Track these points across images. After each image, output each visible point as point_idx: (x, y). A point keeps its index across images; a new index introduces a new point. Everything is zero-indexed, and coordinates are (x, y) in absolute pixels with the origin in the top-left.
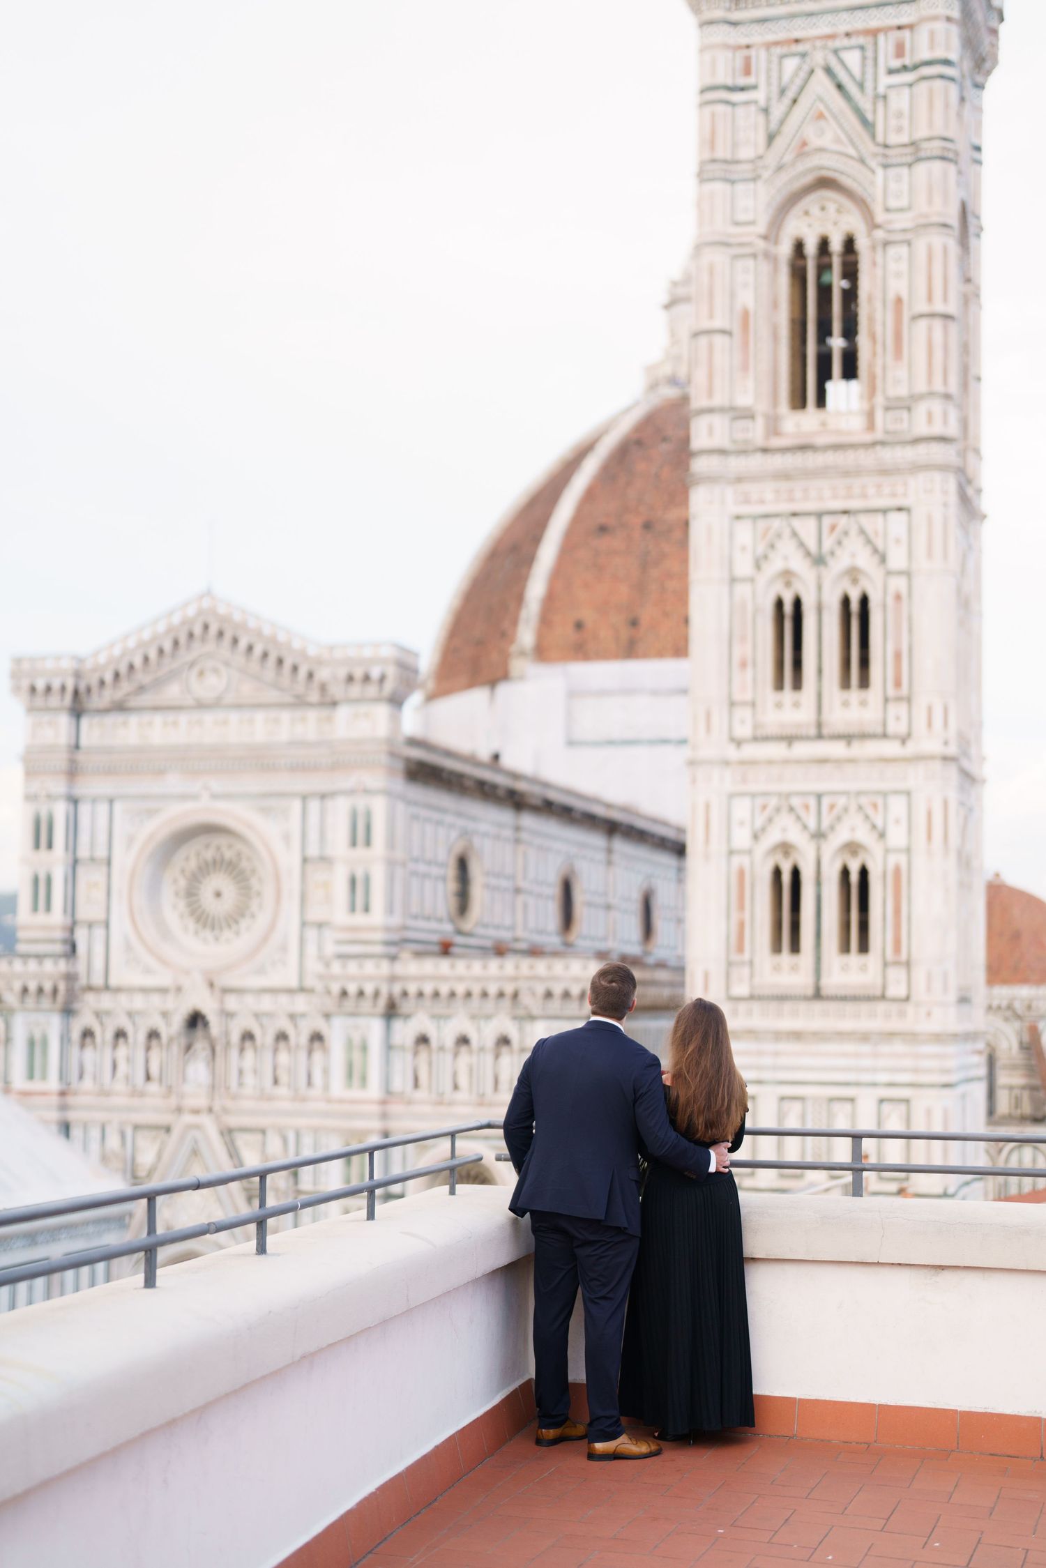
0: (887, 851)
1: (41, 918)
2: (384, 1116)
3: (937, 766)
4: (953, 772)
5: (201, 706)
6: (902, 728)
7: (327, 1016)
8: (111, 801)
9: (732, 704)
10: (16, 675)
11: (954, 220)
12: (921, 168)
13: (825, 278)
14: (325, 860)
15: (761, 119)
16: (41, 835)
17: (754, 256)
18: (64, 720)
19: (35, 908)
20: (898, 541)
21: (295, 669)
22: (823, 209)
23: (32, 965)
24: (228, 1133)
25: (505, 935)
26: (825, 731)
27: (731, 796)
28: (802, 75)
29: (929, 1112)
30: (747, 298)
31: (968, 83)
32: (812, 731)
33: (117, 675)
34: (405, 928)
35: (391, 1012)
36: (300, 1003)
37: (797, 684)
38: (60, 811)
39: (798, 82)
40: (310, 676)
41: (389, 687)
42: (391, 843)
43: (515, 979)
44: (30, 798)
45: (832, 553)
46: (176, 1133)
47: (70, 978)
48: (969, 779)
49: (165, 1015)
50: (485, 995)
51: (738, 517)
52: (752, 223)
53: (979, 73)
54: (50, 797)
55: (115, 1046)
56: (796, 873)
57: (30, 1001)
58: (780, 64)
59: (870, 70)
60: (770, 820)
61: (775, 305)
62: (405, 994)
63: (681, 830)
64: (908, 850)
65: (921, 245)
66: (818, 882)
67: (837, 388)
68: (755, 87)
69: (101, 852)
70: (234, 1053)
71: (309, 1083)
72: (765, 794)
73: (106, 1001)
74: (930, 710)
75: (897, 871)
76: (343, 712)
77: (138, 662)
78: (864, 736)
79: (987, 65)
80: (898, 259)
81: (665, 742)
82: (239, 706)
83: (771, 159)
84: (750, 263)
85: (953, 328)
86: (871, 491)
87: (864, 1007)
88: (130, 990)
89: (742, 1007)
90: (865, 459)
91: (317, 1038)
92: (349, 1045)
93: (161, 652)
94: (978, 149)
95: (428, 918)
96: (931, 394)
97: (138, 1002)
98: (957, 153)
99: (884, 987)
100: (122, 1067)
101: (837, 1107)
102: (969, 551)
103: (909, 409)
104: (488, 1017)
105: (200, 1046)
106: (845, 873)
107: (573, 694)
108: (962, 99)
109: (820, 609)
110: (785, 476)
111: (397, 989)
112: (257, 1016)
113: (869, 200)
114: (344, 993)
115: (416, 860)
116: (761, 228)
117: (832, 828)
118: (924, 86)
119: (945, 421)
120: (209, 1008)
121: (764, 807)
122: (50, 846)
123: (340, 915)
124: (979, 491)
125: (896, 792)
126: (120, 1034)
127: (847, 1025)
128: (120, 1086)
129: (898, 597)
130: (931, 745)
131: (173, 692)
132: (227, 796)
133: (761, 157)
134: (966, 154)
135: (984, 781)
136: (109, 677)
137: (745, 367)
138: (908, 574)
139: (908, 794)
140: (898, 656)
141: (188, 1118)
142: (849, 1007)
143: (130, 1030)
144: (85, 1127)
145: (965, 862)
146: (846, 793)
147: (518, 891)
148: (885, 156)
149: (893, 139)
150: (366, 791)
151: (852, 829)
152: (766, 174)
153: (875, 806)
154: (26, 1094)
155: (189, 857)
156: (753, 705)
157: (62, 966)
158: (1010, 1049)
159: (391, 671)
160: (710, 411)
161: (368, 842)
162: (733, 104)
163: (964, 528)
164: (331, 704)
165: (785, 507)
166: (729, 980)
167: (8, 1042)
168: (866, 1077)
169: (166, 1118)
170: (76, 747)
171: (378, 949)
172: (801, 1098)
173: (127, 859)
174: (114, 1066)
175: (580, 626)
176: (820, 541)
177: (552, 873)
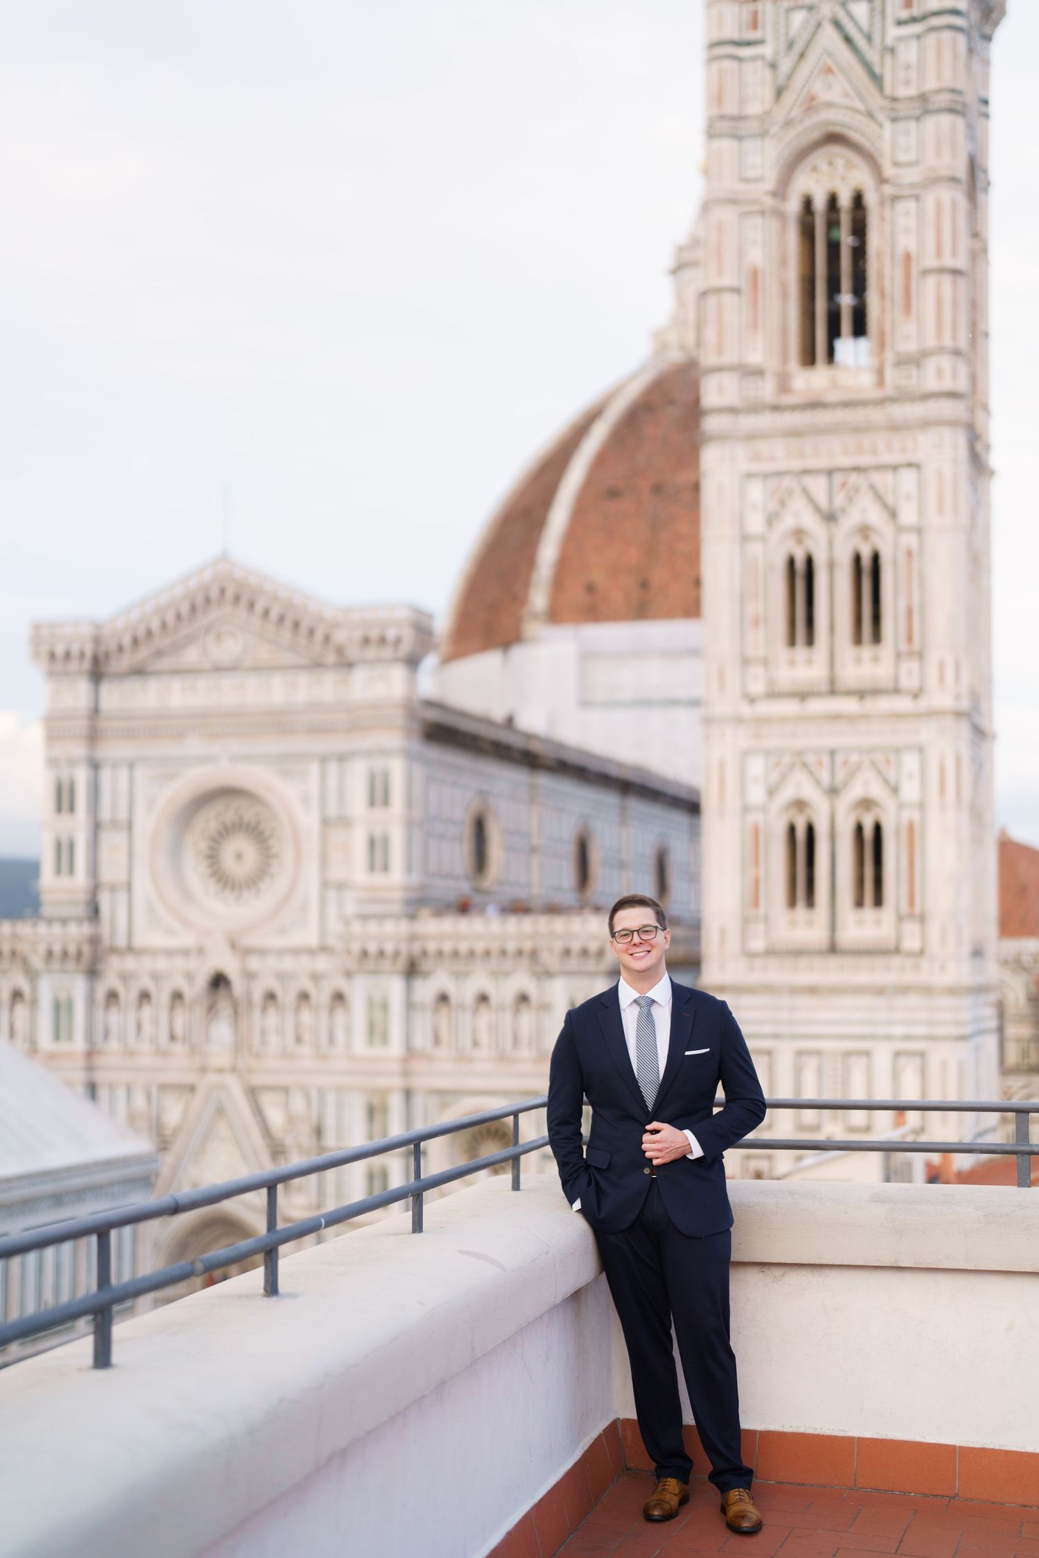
0: (901, 806)
1: (65, 881)
2: (406, 1074)
3: (949, 722)
4: (965, 728)
5: (219, 669)
6: (914, 684)
7: (348, 975)
8: (131, 766)
9: (745, 661)
10: (35, 640)
11: (961, 171)
12: (930, 123)
13: (834, 234)
14: (344, 822)
15: (768, 74)
16: (63, 799)
17: (762, 213)
18: (83, 687)
19: (58, 871)
20: (908, 496)
21: (311, 632)
22: (831, 163)
23: (57, 929)
24: (253, 1093)
25: (522, 894)
26: (840, 686)
27: (745, 754)
28: (810, 29)
29: (945, 1065)
30: (756, 256)
31: (975, 35)
32: (824, 687)
33: (135, 642)
34: (423, 887)
35: (412, 970)
36: (322, 963)
37: (810, 640)
38: (82, 777)
39: (806, 36)
40: (327, 639)
41: (406, 648)
42: (409, 802)
43: (533, 936)
44: (52, 762)
45: (843, 510)
46: (201, 1091)
47: (95, 941)
48: (980, 734)
49: (189, 976)
50: (503, 953)
51: (749, 476)
52: (759, 180)
53: (986, 23)
54: (72, 763)
55: (140, 1006)
56: (810, 831)
57: (56, 965)
58: (787, 18)
59: (878, 25)
60: (784, 778)
61: (783, 262)
62: (425, 953)
63: (695, 790)
64: (922, 806)
65: (930, 199)
66: (833, 838)
67: (846, 347)
68: (760, 42)
69: (123, 815)
70: (256, 1014)
71: (332, 1040)
72: (779, 750)
73: (130, 963)
74: (942, 666)
75: (911, 828)
76: (360, 676)
77: (155, 625)
78: (876, 692)
79: (995, 15)
80: (908, 213)
81: (676, 703)
82: (257, 669)
83: (780, 115)
84: (758, 221)
85: (962, 283)
86: (881, 447)
87: (879, 962)
88: (154, 952)
89: (758, 963)
90: (876, 415)
91: (339, 997)
92: (371, 1004)
93: (178, 617)
94: (985, 102)
95: (446, 877)
96: (941, 350)
97: (162, 964)
98: (964, 105)
99: (899, 939)
100: (147, 1028)
101: (853, 1061)
102: (979, 505)
103: (918, 364)
104: (507, 974)
105: (224, 1007)
106: (859, 829)
107: (587, 656)
108: (971, 51)
109: (831, 566)
110: (795, 433)
111: (416, 948)
112: (281, 977)
113: (876, 154)
114: (365, 954)
115: (435, 819)
116: (770, 184)
117: (846, 784)
118: (931, 39)
119: (955, 375)
120: (231, 967)
122: (72, 809)
123: (359, 873)
124: (988, 446)
125: (910, 747)
126: (145, 996)
127: (863, 978)
128: (145, 1046)
129: (909, 554)
130: (941, 698)
131: (191, 656)
132: (248, 759)
133: (768, 113)
134: (975, 107)
136: (127, 641)
137: (755, 325)
138: (919, 531)
139: (921, 750)
140: (910, 613)
141: (212, 1078)
142: (865, 962)
143: (152, 988)
144: (112, 1087)
145: (978, 815)
146: (859, 748)
147: (533, 850)
148: (893, 109)
149: (902, 92)
150: (384, 752)
151: (866, 785)
152: (774, 130)
153: (888, 762)
154: (52, 1057)
155: (209, 820)
157: (86, 929)
158: (1017, 1000)
159: (408, 634)
160: (720, 369)
161: (386, 802)
162: (740, 60)
163: (974, 485)
164: (347, 665)
165: (796, 464)
166: (744, 936)
167: (34, 1003)
168: (882, 1030)
169: (190, 1078)
170: (95, 711)
171: (397, 908)
172: (818, 1053)
173: (147, 822)
174: (139, 1027)
175: (591, 589)
176: (831, 498)
177: (566, 832)
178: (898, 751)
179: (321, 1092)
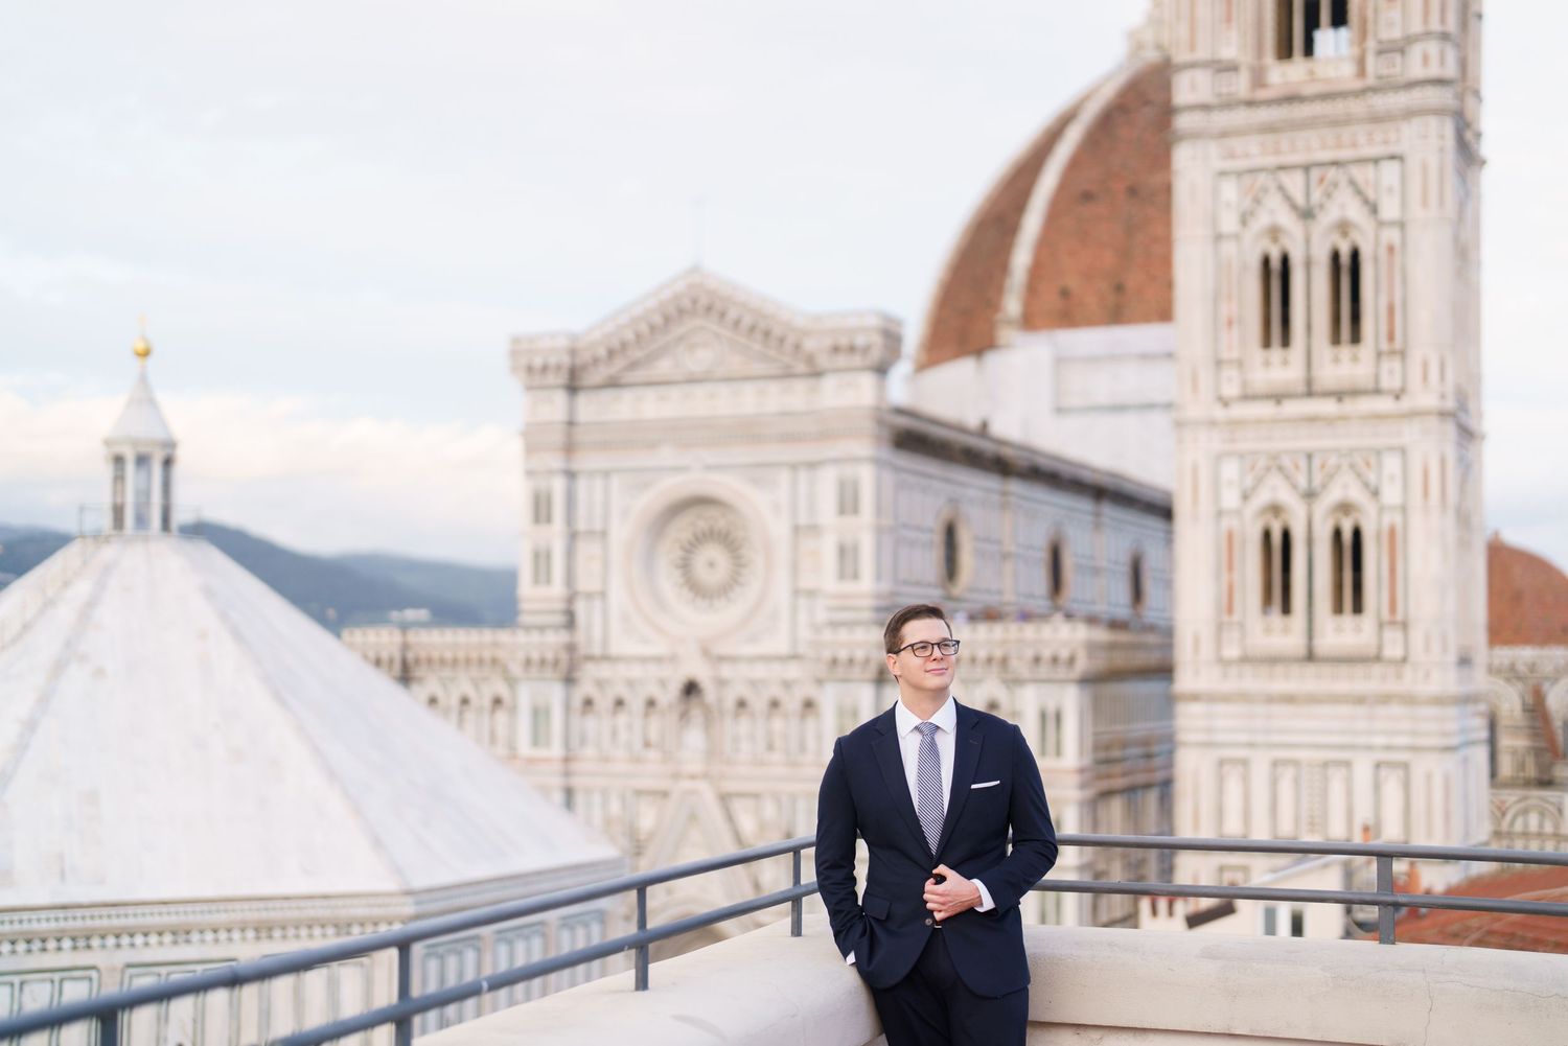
0: (1381, 510)
1: (542, 591)
3: (1433, 423)
4: (1450, 429)
5: (692, 380)
6: (1396, 384)
7: (819, 682)
8: (607, 474)
9: (1219, 363)
10: (514, 354)
14: (814, 529)
16: (541, 510)
18: (560, 397)
19: (536, 580)
20: (1390, 190)
21: (782, 340)
23: (535, 637)
24: (724, 799)
25: (991, 600)
26: (1317, 387)
27: (1219, 458)
29: (1429, 777)
32: (1301, 388)
33: (611, 353)
34: (893, 594)
35: (881, 677)
36: (793, 671)
37: (1286, 341)
38: (558, 486)
40: (797, 347)
41: (876, 355)
42: (879, 510)
43: (1004, 642)
44: (530, 473)
45: (1321, 206)
46: (674, 797)
47: (571, 648)
48: (1467, 435)
49: (662, 683)
50: (973, 660)
51: (1223, 174)
54: (550, 472)
55: (615, 713)
56: (1286, 536)
57: (534, 671)
60: (1259, 480)
63: (1168, 495)
64: (1404, 509)
66: (1310, 542)
67: (1325, 38)
69: (598, 526)
70: (728, 722)
71: (802, 748)
72: (1254, 453)
73: (604, 671)
74: (1425, 365)
75: (1392, 532)
76: (829, 383)
77: (629, 336)
78: (1355, 393)
81: (1150, 406)
82: (728, 379)
86: (1362, 139)
87: (1359, 670)
88: (629, 659)
89: (1234, 670)
90: (1356, 107)
91: (809, 705)
92: (840, 711)
93: (653, 328)
95: (918, 584)
96: (1427, 35)
97: (636, 671)
99: (1380, 647)
100: (623, 736)
101: (1331, 771)
102: (1467, 197)
103: (1402, 51)
104: (978, 681)
105: (696, 713)
106: (1337, 534)
107: (1061, 361)
109: (1308, 264)
110: (1270, 129)
112: (753, 684)
114: (834, 662)
115: (905, 526)
117: (1324, 486)
119: (1442, 63)
120: (702, 673)
121: (1253, 468)
122: (549, 520)
123: (829, 581)
124: (1478, 135)
125: (1391, 449)
126: (619, 703)
127: (1342, 687)
128: (620, 752)
129: (1391, 249)
130: (1427, 399)
131: (664, 367)
132: (720, 468)
135: (1483, 437)
136: (602, 352)
137: (1229, 19)
139: (1403, 451)
140: (1391, 310)
141: (686, 784)
142: (1344, 669)
143: (628, 697)
144: (588, 792)
145: (1464, 519)
146: (1337, 450)
147: (1005, 556)
150: (855, 460)
151: (1345, 488)
153: (1368, 464)
154: (531, 761)
155: (682, 528)
156: (1240, 364)
157: (562, 637)
158: (1512, 711)
159: (877, 340)
160: (1192, 65)
161: (856, 510)
163: (1462, 176)
164: (817, 374)
165: (1271, 161)
166: (1218, 643)
167: (513, 710)
168: (1362, 740)
169: (662, 784)
170: (571, 423)
171: (867, 615)
172: (1296, 763)
173: (623, 532)
174: (614, 734)
175: (1065, 293)
176: (1308, 194)
177: (1038, 539)
178: (1378, 453)
179: (793, 799)
